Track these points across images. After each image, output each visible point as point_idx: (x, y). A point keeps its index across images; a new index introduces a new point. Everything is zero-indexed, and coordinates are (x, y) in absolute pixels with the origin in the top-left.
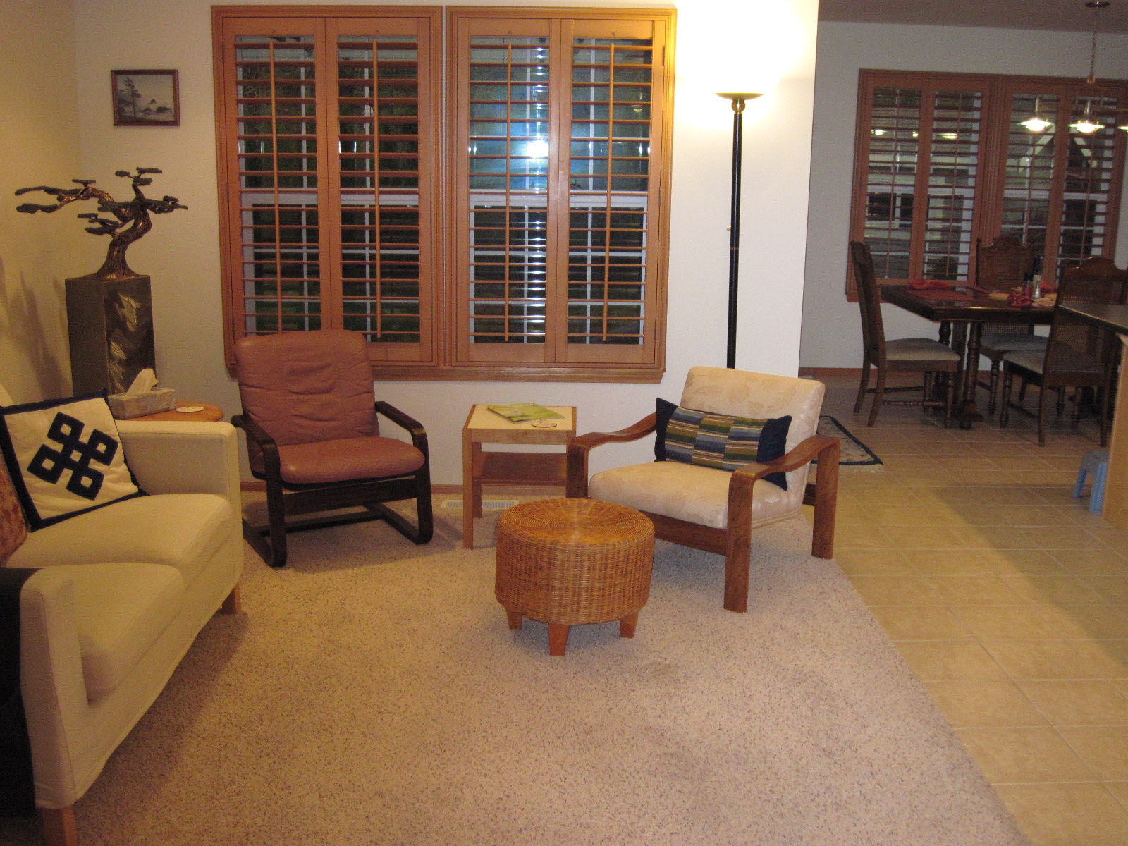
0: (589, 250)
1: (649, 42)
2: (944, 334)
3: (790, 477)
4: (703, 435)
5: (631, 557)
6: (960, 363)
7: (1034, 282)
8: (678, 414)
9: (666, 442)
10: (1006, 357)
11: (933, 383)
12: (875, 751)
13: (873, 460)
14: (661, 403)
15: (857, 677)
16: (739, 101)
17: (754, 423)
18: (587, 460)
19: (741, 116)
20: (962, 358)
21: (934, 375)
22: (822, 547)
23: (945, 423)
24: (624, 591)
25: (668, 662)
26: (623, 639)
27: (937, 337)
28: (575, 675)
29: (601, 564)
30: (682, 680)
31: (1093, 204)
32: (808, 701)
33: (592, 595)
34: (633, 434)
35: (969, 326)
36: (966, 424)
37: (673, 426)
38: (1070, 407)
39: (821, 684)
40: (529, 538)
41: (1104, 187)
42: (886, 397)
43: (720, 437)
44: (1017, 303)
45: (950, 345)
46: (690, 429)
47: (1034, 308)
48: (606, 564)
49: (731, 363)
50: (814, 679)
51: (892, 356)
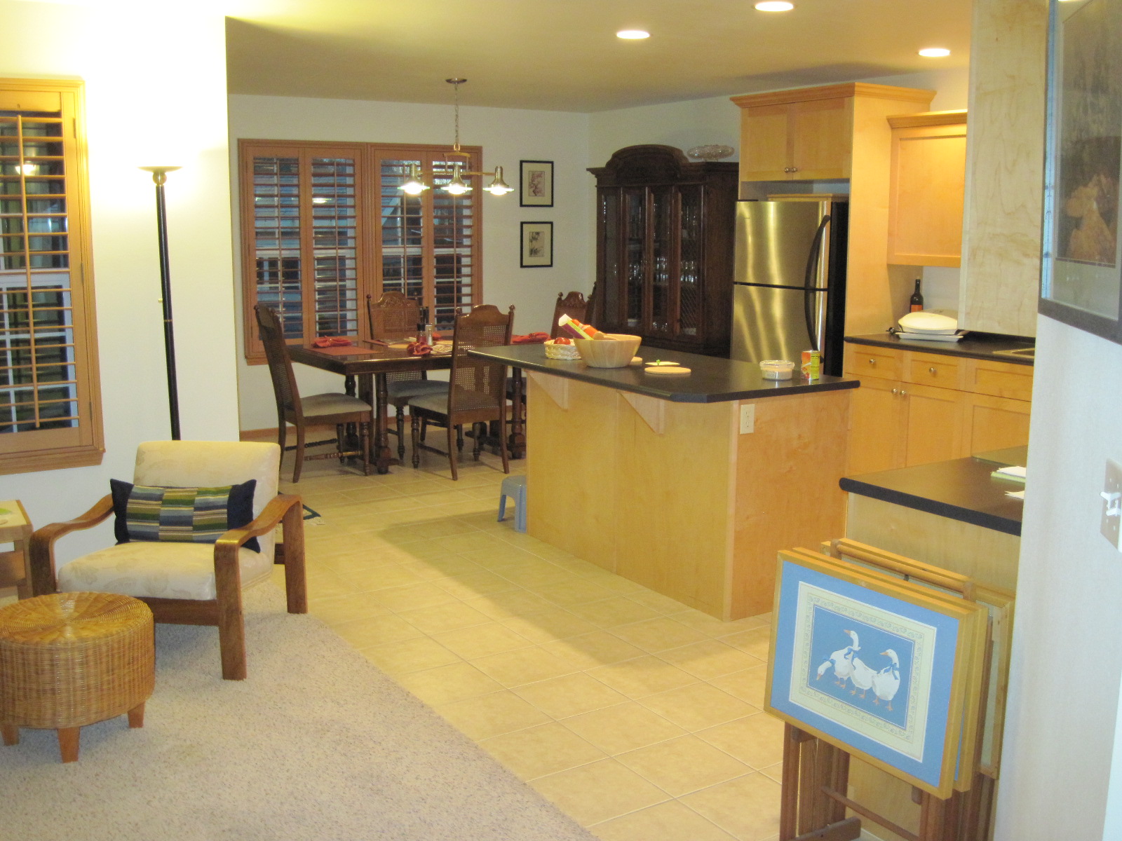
0: (8, 333)
1: (58, 114)
2: (349, 386)
3: (260, 540)
4: (166, 510)
5: (136, 643)
6: (371, 412)
7: (426, 331)
8: (136, 493)
9: (128, 523)
10: (412, 402)
11: (345, 434)
12: (417, 778)
13: (310, 514)
14: (115, 484)
15: (374, 716)
16: (159, 174)
17: (219, 491)
18: (52, 554)
19: (162, 188)
20: (372, 407)
21: (345, 426)
22: (296, 602)
23: (364, 470)
24: (134, 680)
25: (188, 743)
26: (133, 730)
27: (343, 391)
28: (97, 777)
29: (108, 656)
30: (210, 757)
31: (459, 258)
32: (339, 748)
33: (102, 690)
34: (91, 520)
35: (374, 376)
36: (383, 469)
37: (132, 505)
38: (469, 442)
39: (344, 730)
40: (23, 643)
41: (466, 242)
42: (308, 452)
43: (186, 510)
44: (418, 352)
45: (357, 396)
46: (153, 506)
47: (432, 355)
48: (113, 655)
49: (176, 435)
50: (336, 726)
51: (308, 413)
